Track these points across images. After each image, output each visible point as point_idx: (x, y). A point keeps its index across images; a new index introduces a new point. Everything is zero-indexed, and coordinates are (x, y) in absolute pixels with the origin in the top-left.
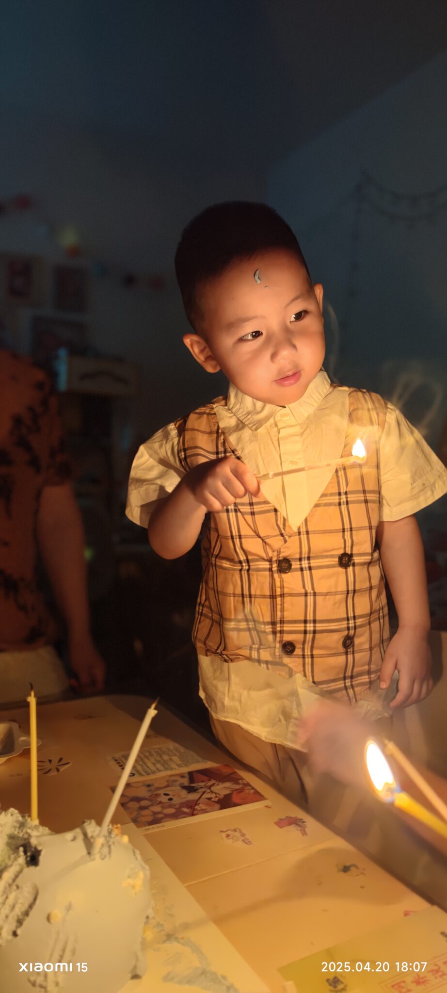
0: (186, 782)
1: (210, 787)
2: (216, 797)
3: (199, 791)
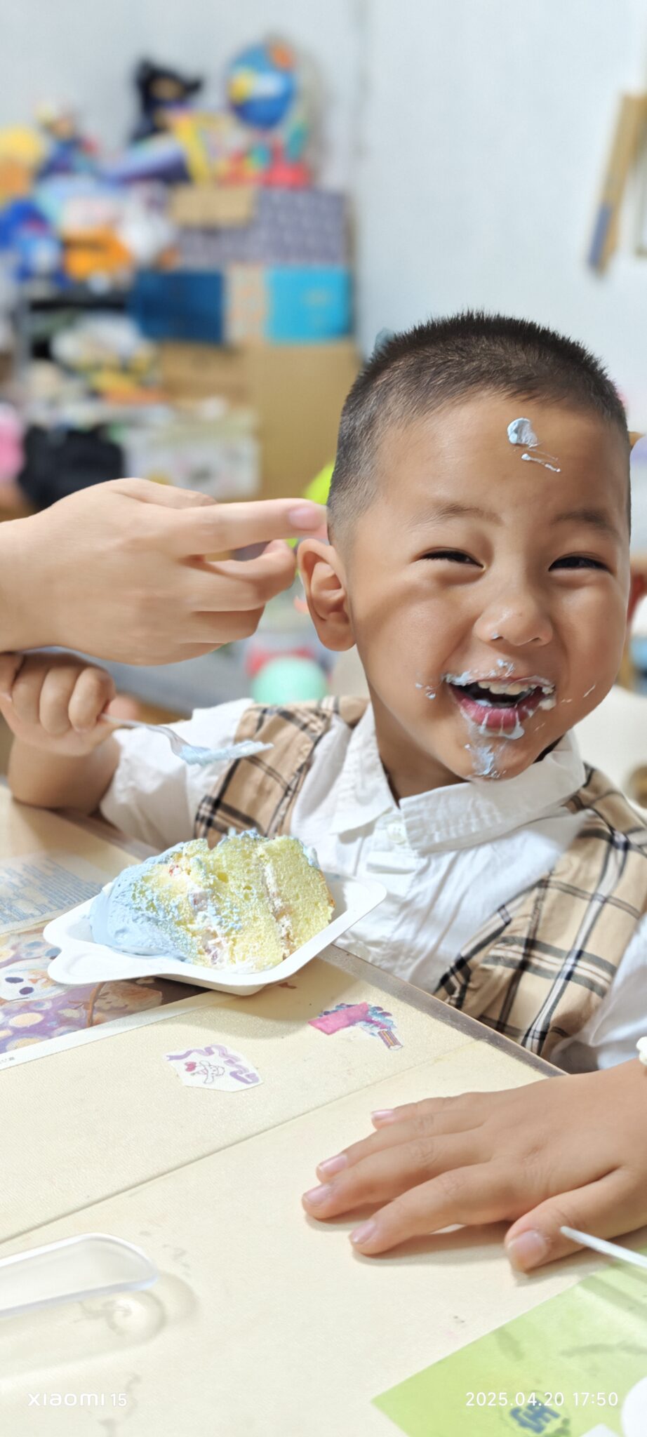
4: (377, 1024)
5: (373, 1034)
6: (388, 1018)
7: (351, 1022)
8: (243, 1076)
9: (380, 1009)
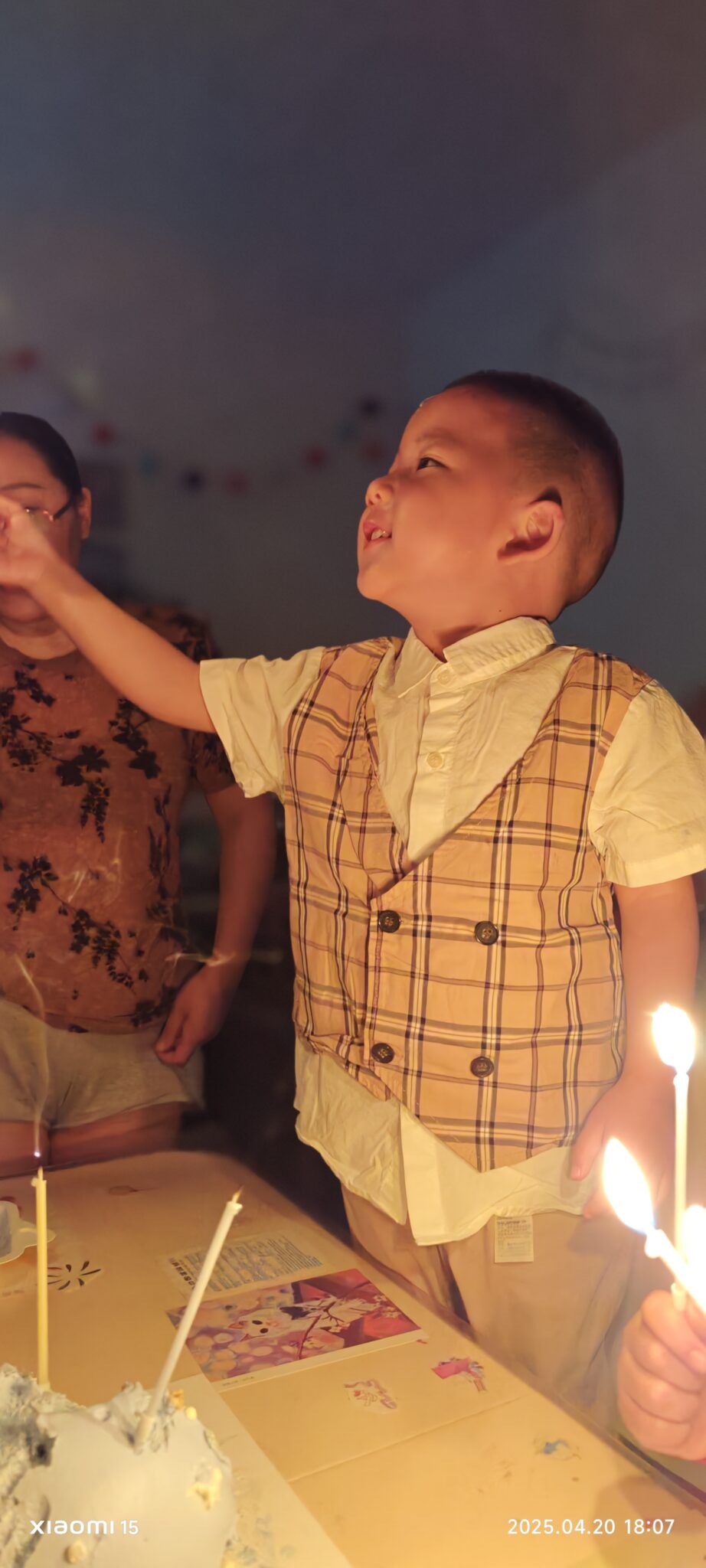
0: (288, 1300)
1: (326, 1310)
2: (337, 1326)
3: (309, 1315)
4: (474, 1374)
5: (470, 1381)
6: (481, 1370)
7: (457, 1371)
8: (387, 1403)
9: (477, 1363)
